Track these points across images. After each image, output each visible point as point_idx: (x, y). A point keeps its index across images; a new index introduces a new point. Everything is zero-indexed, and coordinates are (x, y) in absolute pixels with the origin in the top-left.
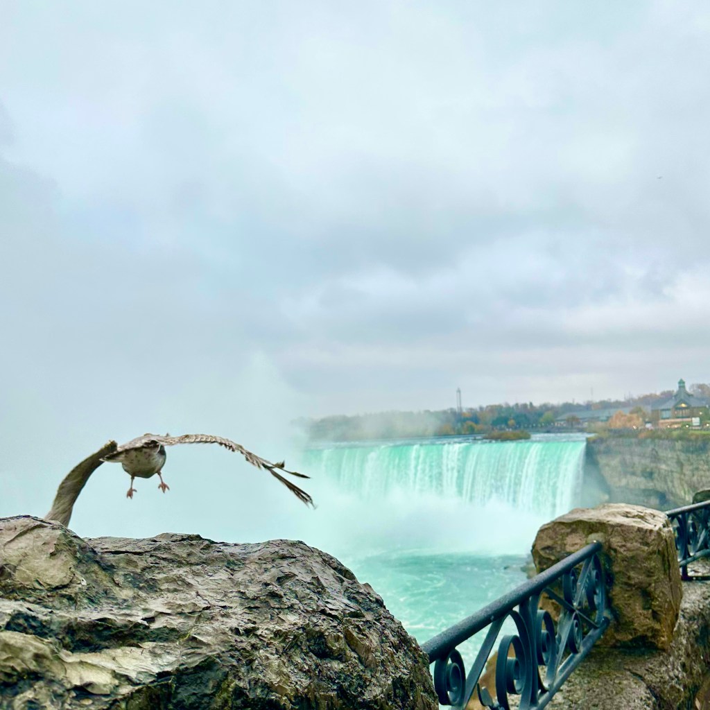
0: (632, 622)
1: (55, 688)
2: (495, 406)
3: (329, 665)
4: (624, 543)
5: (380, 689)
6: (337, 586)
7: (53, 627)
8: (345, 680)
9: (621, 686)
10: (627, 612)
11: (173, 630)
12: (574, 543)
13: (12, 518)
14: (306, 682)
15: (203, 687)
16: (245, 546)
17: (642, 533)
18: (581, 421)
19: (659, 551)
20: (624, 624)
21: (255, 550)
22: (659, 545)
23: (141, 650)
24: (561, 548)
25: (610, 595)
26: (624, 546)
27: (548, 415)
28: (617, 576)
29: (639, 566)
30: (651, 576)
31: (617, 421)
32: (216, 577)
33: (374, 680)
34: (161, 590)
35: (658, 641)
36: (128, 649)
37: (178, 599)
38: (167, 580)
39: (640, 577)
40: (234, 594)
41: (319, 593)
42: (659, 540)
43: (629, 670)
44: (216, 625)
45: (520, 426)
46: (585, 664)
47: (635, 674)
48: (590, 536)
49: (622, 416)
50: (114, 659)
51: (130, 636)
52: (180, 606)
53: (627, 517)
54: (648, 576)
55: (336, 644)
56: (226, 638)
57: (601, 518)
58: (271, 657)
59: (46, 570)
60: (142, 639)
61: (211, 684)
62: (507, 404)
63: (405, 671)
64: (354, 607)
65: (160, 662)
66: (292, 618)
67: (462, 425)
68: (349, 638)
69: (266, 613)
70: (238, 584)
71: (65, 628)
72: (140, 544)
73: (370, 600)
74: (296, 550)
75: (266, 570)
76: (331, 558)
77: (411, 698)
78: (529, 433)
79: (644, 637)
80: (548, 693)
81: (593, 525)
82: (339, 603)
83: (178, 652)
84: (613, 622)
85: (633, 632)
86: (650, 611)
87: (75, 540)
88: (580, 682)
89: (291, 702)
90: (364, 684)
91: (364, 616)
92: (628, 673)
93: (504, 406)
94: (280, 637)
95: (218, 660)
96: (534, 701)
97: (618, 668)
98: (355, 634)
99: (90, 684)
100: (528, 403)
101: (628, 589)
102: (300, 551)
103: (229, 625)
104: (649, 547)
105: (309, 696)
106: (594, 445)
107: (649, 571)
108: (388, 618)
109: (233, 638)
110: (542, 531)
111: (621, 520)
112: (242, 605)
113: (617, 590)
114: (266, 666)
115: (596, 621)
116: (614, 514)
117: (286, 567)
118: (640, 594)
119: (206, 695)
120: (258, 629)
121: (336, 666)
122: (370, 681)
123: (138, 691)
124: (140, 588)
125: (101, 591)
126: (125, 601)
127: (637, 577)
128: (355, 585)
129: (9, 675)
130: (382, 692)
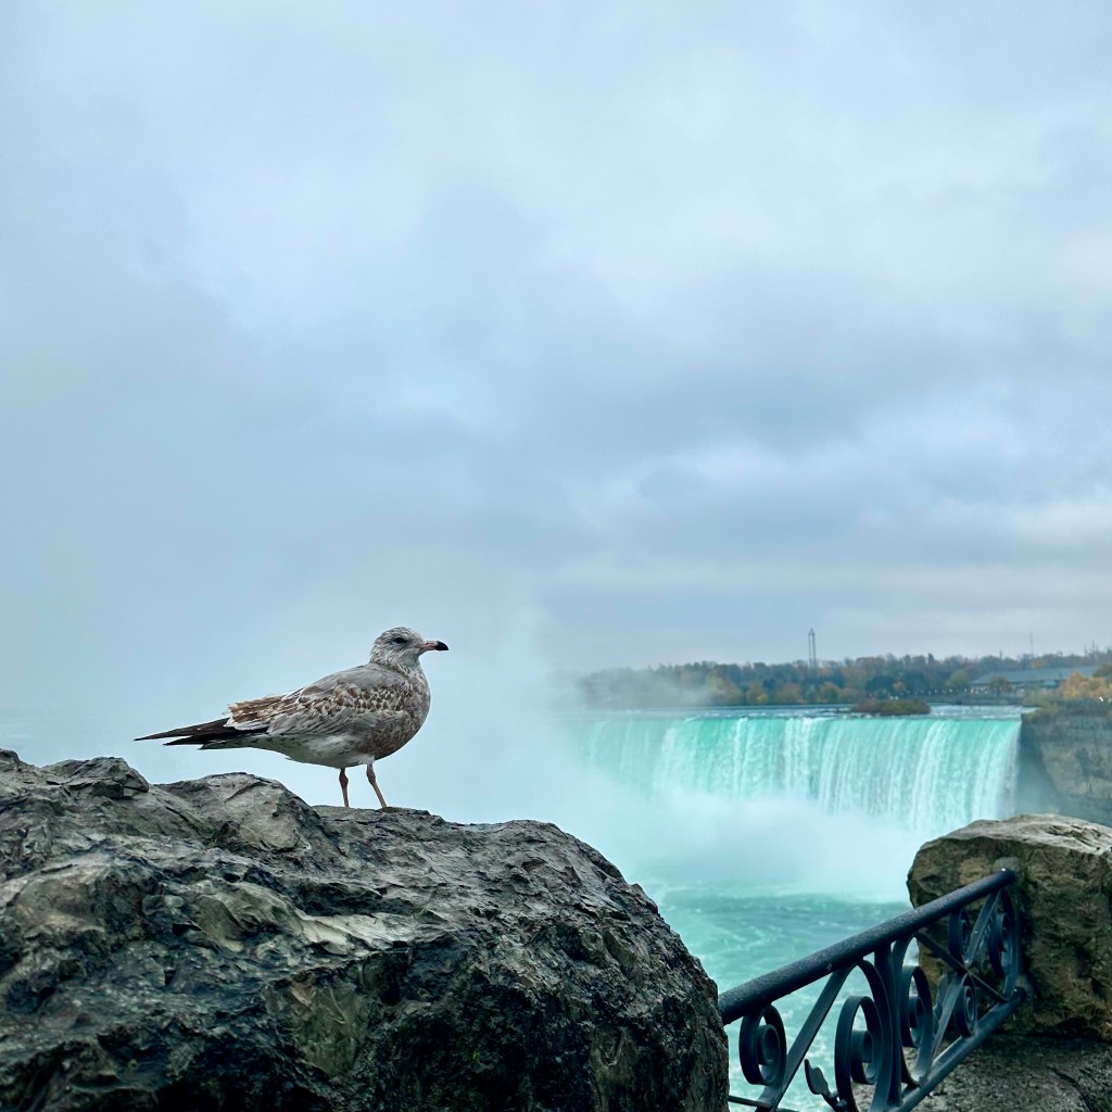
0: (1061, 996)
1: (295, 942)
2: (872, 659)
3: (584, 968)
4: (1048, 874)
5: (647, 1007)
6: (598, 882)
7: (286, 885)
8: (603, 988)
9: (1038, 1091)
10: (1053, 980)
11: (407, 902)
12: (971, 871)
13: (228, 774)
14: (556, 980)
15: (440, 966)
16: (484, 826)
17: (1076, 859)
18: (1014, 687)
19: (1103, 887)
20: (1048, 999)
21: (495, 830)
22: (1103, 877)
23: (373, 920)
24: (952, 879)
25: (1027, 954)
26: (1048, 878)
27: (958, 675)
28: (1039, 923)
29: (1072, 910)
30: (1090, 927)
31: (1074, 689)
32: (452, 854)
33: (639, 996)
34: (391, 863)
35: (1101, 1028)
36: (360, 917)
37: (411, 872)
38: (397, 853)
39: (1073, 927)
40: (472, 874)
41: (573, 885)
42: (1104, 870)
43: (1054, 1070)
44: (453, 902)
45: (912, 693)
46: (986, 1057)
47: (1064, 1077)
48: (997, 861)
49: (1082, 680)
50: (347, 924)
51: (362, 904)
52: (413, 879)
53: (1056, 834)
54: (1086, 926)
55: (593, 945)
56: (464, 917)
57: (1013, 834)
58: (515, 944)
59: (270, 831)
60: (374, 909)
61: (449, 963)
62: (891, 656)
63: (682, 992)
64: (617, 907)
65: (396, 933)
66: (539, 907)
67: (817, 689)
68: (608, 939)
69: (510, 898)
70: (477, 864)
71: (297, 888)
72: (363, 814)
73: (639, 903)
74: (547, 834)
75: (509, 853)
76: (592, 850)
77: (688, 1027)
78: (929, 704)
79: (1079, 1021)
80: (918, 1090)
81: (1002, 845)
82: (598, 899)
83: (413, 925)
84: (1031, 995)
85: (1062, 1012)
86: (1090, 980)
87: (297, 801)
88: (975, 1083)
89: (537, 997)
90: (627, 999)
91: (629, 920)
92: (1053, 1074)
93: (886, 659)
94: (526, 925)
95: (456, 938)
96: (893, 1098)
97: (1037, 1067)
98: (617, 938)
99: (327, 943)
100: (926, 656)
101: (1055, 945)
102: (552, 836)
103: (468, 904)
104: (1087, 880)
105: (558, 995)
106: (1034, 727)
107: (1087, 919)
108: (662, 928)
109: (474, 918)
110: (923, 852)
111: (1044, 838)
112: (481, 886)
113: (1037, 946)
114: (509, 953)
115: (1004, 992)
116: (1034, 829)
117: (533, 852)
118: (1073, 953)
119: (443, 974)
120: (500, 913)
121: (592, 971)
122: (635, 997)
123: (375, 956)
124: (368, 860)
125: (327, 859)
126: (353, 870)
127: (1068, 927)
128: (620, 885)
129: (250, 925)
130: (649, 1011)
